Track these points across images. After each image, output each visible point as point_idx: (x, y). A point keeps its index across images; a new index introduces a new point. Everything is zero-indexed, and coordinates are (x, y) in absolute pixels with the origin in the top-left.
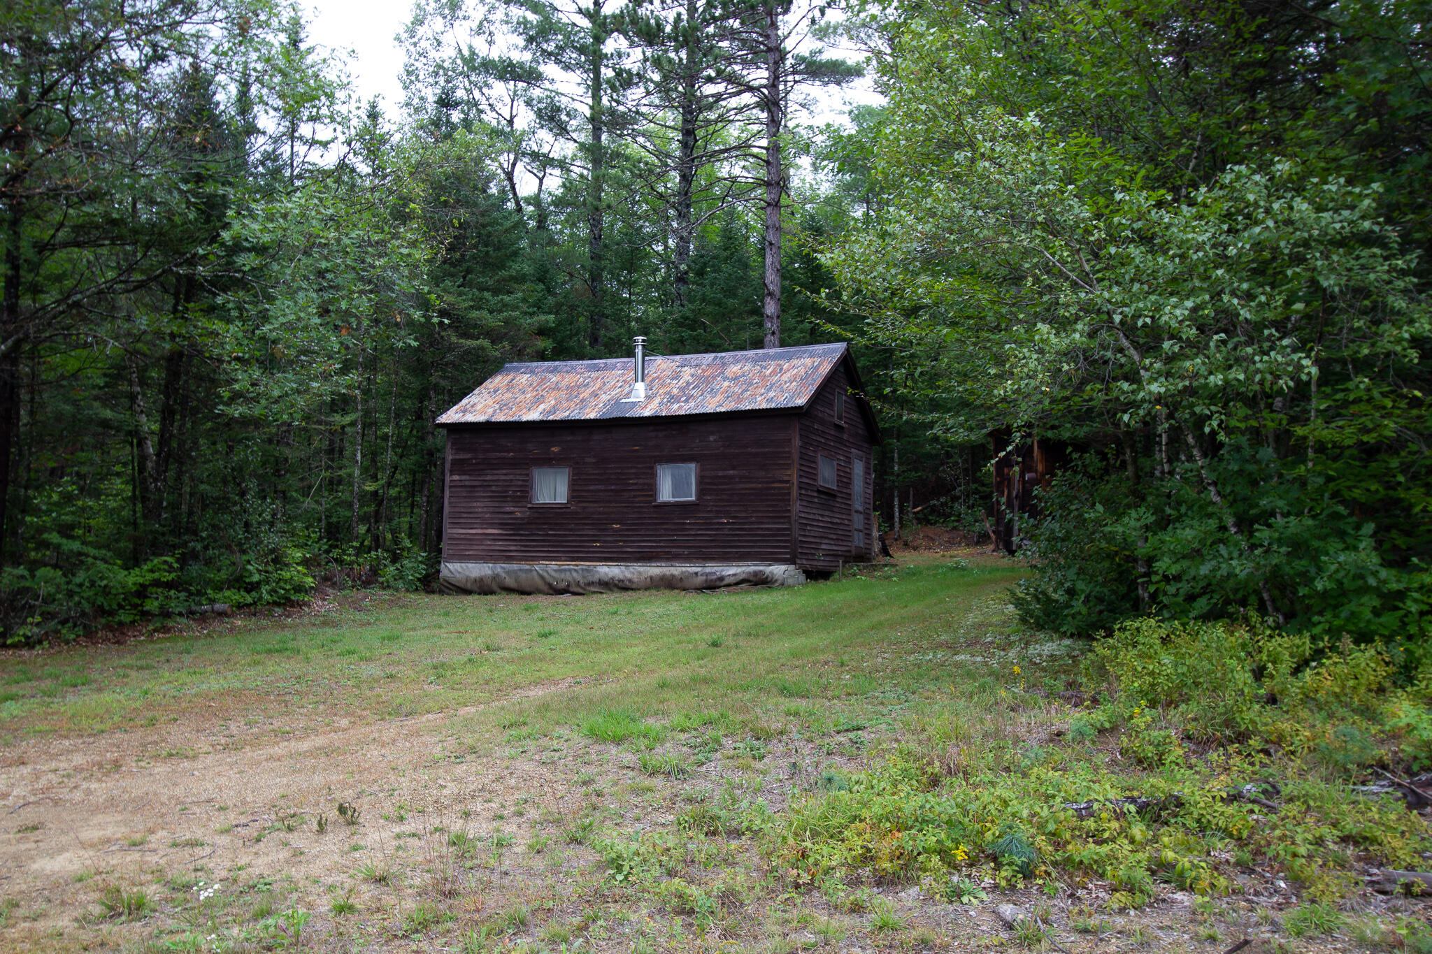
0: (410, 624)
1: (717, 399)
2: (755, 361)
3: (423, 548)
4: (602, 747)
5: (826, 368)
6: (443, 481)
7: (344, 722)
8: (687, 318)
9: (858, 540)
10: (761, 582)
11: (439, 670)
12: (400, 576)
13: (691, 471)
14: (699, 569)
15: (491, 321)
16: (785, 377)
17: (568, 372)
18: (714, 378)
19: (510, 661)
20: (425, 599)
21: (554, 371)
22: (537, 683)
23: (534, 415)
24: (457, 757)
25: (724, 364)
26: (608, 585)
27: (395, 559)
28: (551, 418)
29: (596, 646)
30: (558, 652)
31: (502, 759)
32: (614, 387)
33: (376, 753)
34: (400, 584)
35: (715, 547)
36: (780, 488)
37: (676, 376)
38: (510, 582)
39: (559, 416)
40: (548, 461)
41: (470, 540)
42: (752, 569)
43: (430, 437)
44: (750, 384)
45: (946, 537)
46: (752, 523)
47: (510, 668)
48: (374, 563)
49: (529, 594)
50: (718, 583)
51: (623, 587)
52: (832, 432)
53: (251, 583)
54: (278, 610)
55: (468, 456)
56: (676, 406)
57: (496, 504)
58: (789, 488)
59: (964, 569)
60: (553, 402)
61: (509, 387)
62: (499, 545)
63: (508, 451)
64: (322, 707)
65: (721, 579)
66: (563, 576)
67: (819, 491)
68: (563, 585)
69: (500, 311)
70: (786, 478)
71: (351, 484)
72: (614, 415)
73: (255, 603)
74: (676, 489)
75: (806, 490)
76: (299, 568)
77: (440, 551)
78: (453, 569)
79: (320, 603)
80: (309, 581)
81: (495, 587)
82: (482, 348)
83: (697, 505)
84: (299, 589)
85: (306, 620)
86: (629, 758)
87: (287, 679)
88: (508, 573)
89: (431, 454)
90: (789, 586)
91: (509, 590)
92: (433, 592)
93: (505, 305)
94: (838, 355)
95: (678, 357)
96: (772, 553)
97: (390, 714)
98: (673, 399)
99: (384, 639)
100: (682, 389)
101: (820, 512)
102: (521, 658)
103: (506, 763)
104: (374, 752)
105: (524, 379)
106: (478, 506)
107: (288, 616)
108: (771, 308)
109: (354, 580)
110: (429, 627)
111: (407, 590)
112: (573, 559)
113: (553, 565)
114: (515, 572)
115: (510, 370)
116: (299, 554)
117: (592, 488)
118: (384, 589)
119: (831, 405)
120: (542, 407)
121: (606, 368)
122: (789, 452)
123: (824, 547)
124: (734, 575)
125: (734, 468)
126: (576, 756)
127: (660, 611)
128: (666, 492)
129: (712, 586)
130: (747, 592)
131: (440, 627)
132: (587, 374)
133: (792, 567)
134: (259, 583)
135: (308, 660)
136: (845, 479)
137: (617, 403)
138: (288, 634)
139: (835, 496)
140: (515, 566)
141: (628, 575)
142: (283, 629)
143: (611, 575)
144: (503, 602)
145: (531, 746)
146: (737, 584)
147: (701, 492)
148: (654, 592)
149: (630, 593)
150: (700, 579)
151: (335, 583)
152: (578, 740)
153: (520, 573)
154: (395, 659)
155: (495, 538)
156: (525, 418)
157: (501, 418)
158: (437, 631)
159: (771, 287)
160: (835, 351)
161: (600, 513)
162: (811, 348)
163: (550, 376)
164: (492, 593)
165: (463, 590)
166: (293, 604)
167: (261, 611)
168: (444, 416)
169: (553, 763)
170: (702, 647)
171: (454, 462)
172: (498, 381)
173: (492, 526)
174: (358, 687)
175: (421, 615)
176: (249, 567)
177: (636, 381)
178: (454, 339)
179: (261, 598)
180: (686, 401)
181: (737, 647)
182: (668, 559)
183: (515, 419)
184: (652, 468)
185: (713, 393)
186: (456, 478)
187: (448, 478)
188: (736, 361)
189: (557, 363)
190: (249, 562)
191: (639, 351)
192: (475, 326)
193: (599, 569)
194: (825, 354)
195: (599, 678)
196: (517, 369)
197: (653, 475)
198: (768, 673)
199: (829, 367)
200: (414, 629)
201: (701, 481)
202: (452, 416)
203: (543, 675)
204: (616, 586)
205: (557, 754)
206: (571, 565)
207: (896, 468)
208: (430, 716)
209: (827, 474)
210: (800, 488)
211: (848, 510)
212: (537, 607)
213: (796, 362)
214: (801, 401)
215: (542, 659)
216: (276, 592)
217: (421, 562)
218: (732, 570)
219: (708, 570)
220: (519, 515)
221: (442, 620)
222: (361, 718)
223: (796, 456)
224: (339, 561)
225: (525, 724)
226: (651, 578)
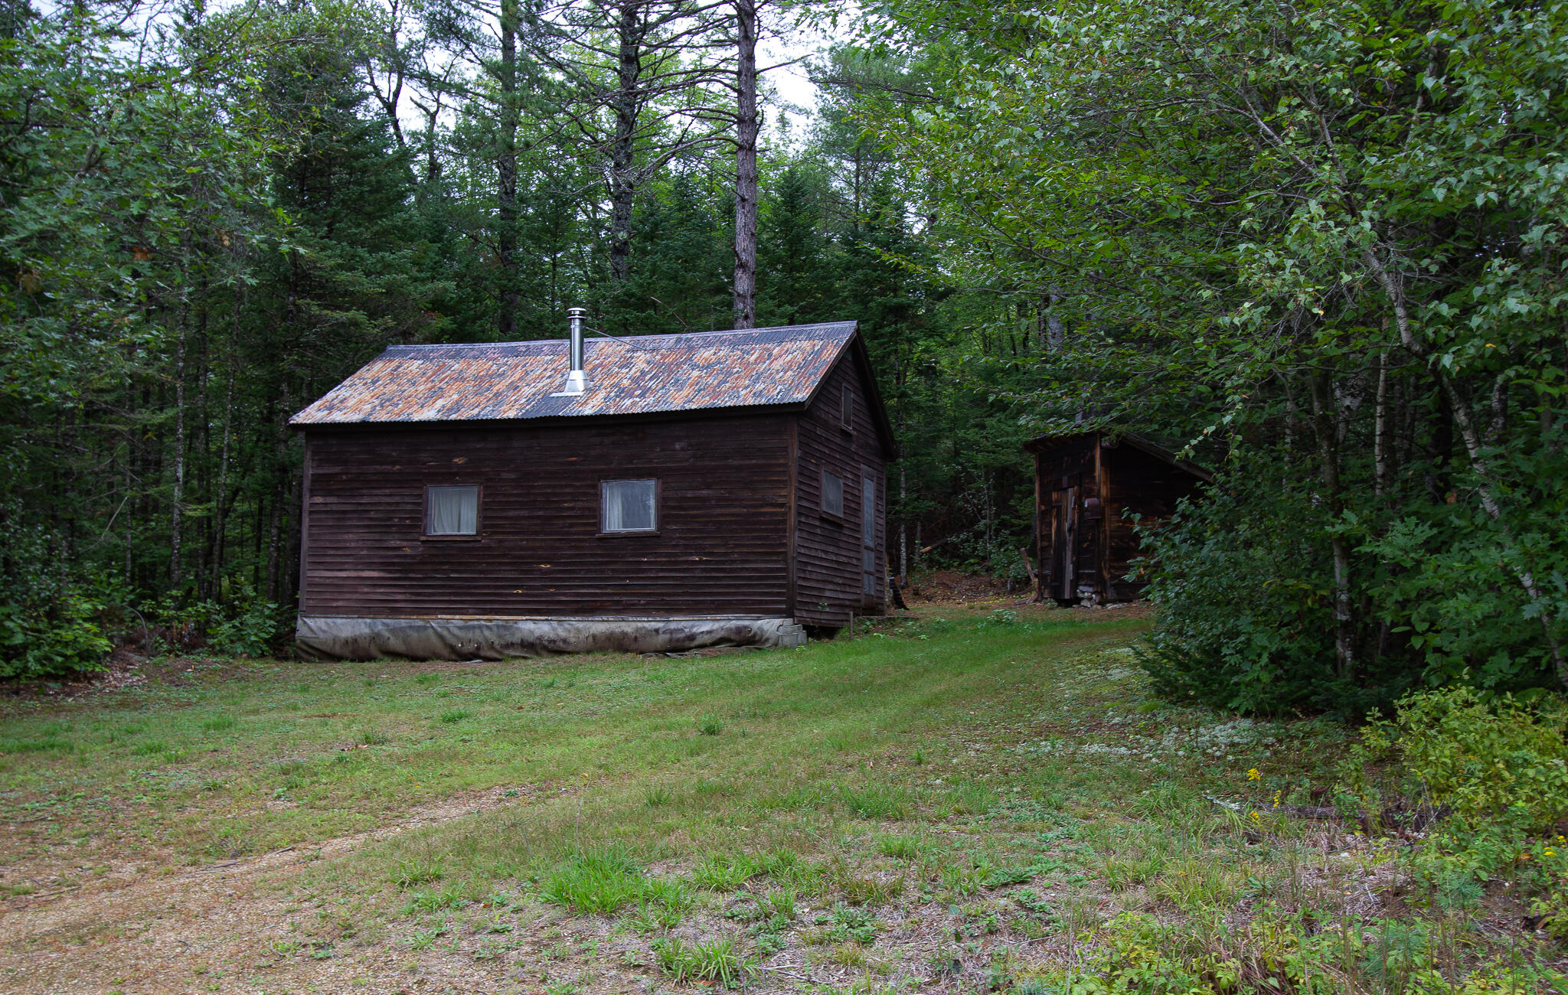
0: (251, 703)
1: (685, 392)
2: (734, 344)
3: (274, 598)
4: (582, 924)
5: (831, 354)
6: (300, 507)
7: (128, 871)
8: (633, 295)
9: (869, 586)
10: (746, 642)
11: (292, 777)
12: (239, 636)
13: (648, 492)
14: (660, 625)
15: (370, 287)
16: (777, 365)
17: (475, 358)
18: (679, 366)
19: (403, 761)
20: (275, 668)
21: (456, 356)
22: (446, 796)
23: (429, 414)
24: (318, 947)
25: (691, 349)
26: (534, 648)
27: (232, 613)
28: (453, 417)
29: (531, 734)
30: (475, 746)
31: (402, 951)
32: (541, 377)
33: (171, 936)
34: (239, 648)
35: (684, 594)
36: (772, 513)
37: (627, 364)
38: (395, 643)
39: (464, 415)
40: (450, 477)
41: (337, 586)
42: (734, 624)
43: (282, 447)
44: (729, 374)
45: (965, 584)
46: (733, 562)
47: (403, 771)
48: (202, 619)
49: (423, 660)
50: (687, 644)
51: (554, 649)
52: (838, 440)
53: (15, 647)
54: (54, 686)
55: (337, 469)
56: (628, 402)
57: (377, 537)
58: (784, 514)
59: (1010, 623)
60: (455, 397)
61: (394, 376)
62: (379, 594)
63: (394, 463)
64: (94, 843)
65: (692, 637)
66: (470, 635)
67: (822, 519)
68: (471, 647)
69: (380, 274)
70: (781, 500)
71: (168, 509)
72: (542, 414)
73: (17, 676)
74: (628, 516)
75: (807, 516)
76: (87, 625)
77: (296, 603)
78: (315, 627)
79: (119, 675)
80: (103, 643)
81: (374, 651)
82: (355, 324)
83: (658, 537)
84: (87, 655)
85: (96, 700)
86: (635, 947)
87: (43, 796)
88: (393, 631)
89: (284, 469)
90: (786, 647)
91: (395, 655)
92: (286, 659)
93: (388, 267)
94: (846, 338)
95: (627, 339)
96: (760, 602)
97: (208, 854)
98: (623, 393)
99: (208, 727)
100: (635, 380)
101: (823, 547)
102: (418, 755)
103: (410, 961)
104: (168, 935)
105: (415, 366)
106: (351, 539)
107: (69, 695)
108: (743, 284)
109: (171, 643)
110: (279, 709)
111: (250, 657)
112: (484, 612)
113: (457, 620)
114: (402, 629)
115: (394, 355)
116: (86, 606)
117: (511, 514)
118: (216, 655)
119: (837, 404)
120: (440, 403)
121: (528, 352)
122: (785, 465)
123: (828, 594)
124: (709, 632)
125: (708, 487)
126: (538, 945)
127: (616, 682)
128: (614, 520)
129: (679, 647)
130: (729, 655)
131: (295, 709)
132: (502, 361)
133: (789, 621)
134: (25, 647)
135: (83, 763)
136: (853, 505)
137: (546, 397)
138: (63, 720)
139: (840, 526)
140: (402, 622)
141: (562, 633)
142: (57, 713)
143: (538, 633)
144: (386, 671)
145: (453, 922)
146: (714, 644)
147: (663, 519)
148: (599, 656)
149: (565, 657)
150: (662, 639)
151: (143, 647)
152: (537, 910)
153: (410, 632)
154: (223, 758)
155: (374, 583)
156: (416, 418)
157: (382, 417)
158: (291, 715)
159: (744, 257)
160: (842, 331)
161: (522, 549)
162: (808, 328)
163: (451, 362)
164: (370, 658)
165: (328, 655)
166: (77, 677)
167: (27, 687)
168: (301, 414)
169: (497, 958)
170: (693, 737)
171: (316, 479)
172: (378, 368)
173: (370, 566)
174: (158, 806)
175: (268, 692)
176: (8, 624)
177: (572, 368)
178: (315, 311)
179: (26, 669)
180: (642, 396)
181: (744, 735)
182: (618, 612)
183: (402, 418)
184: (595, 487)
185: (679, 385)
186: (319, 500)
187: (307, 501)
188: (708, 344)
189: (460, 346)
190: (8, 616)
191: (576, 328)
192: (346, 293)
193: (521, 625)
194: (828, 335)
195: (546, 786)
196: (405, 353)
197: (598, 497)
198: (814, 776)
199: (836, 352)
200: (256, 712)
201: (663, 504)
202: (312, 414)
203: (455, 782)
204: (545, 648)
205: (501, 940)
206: (482, 620)
207: (903, 495)
208: (274, 858)
209: (831, 497)
210: (800, 514)
211: (857, 546)
212: (436, 678)
213: (789, 345)
214: (801, 395)
215: (453, 756)
216: (51, 660)
217: (270, 617)
218: (706, 626)
219: (673, 626)
220: (408, 551)
221: (299, 698)
222: (160, 861)
223: (794, 470)
224: (150, 617)
225: (439, 878)
226: (594, 637)
